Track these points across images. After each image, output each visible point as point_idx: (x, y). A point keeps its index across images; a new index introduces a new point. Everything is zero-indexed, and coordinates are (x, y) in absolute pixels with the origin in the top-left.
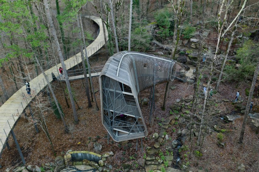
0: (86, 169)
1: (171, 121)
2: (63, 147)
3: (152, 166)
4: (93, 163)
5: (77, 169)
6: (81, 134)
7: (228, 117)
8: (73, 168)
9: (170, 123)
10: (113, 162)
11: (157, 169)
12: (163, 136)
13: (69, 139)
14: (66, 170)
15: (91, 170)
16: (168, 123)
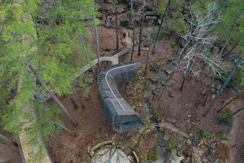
0: (105, 152)
1: (137, 92)
2: (81, 147)
3: (142, 128)
4: (108, 146)
5: (100, 155)
6: (86, 132)
7: (167, 71)
8: (97, 156)
9: (137, 94)
10: (120, 139)
11: (145, 129)
12: (138, 106)
13: (80, 140)
14: (93, 160)
15: (108, 150)
16: (136, 94)
